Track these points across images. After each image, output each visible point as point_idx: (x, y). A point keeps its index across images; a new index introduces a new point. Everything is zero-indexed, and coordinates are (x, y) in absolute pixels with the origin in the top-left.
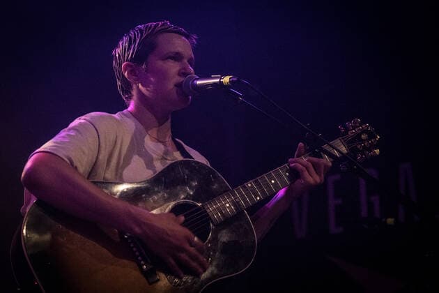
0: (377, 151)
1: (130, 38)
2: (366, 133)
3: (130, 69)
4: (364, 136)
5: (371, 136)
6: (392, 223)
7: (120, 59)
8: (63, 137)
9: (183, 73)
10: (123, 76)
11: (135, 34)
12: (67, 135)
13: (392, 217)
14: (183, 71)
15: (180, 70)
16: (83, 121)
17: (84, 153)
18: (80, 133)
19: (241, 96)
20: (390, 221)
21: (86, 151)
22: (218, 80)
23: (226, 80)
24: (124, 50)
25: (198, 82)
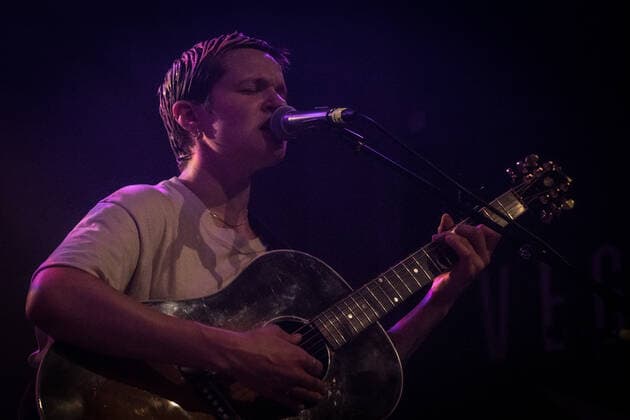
0: (571, 203)
1: (183, 64)
2: (551, 177)
3: (184, 111)
4: (547, 182)
5: (559, 179)
7: (168, 98)
8: (81, 237)
9: (269, 107)
10: (176, 123)
11: (189, 57)
12: (88, 232)
14: (269, 104)
15: (263, 104)
16: (109, 205)
18: (107, 227)
19: (361, 140)
23: (337, 113)
24: (175, 84)
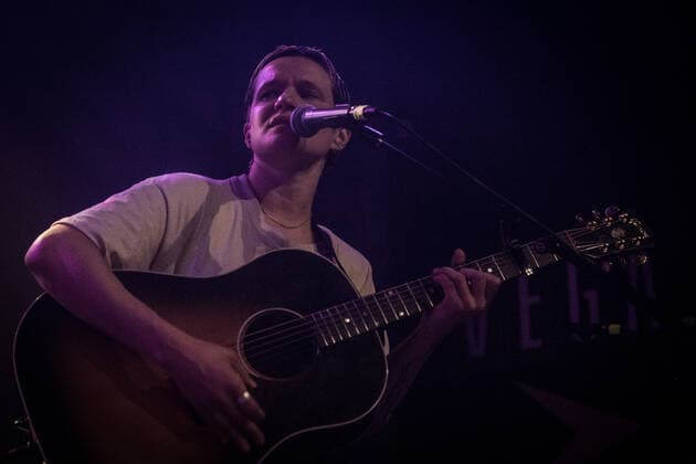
4: (616, 233)
6: (618, 332)
13: (617, 323)
17: (133, 230)
19: (380, 137)
20: (614, 328)
21: (138, 228)
22: (345, 112)
23: (359, 110)
25: (308, 115)
